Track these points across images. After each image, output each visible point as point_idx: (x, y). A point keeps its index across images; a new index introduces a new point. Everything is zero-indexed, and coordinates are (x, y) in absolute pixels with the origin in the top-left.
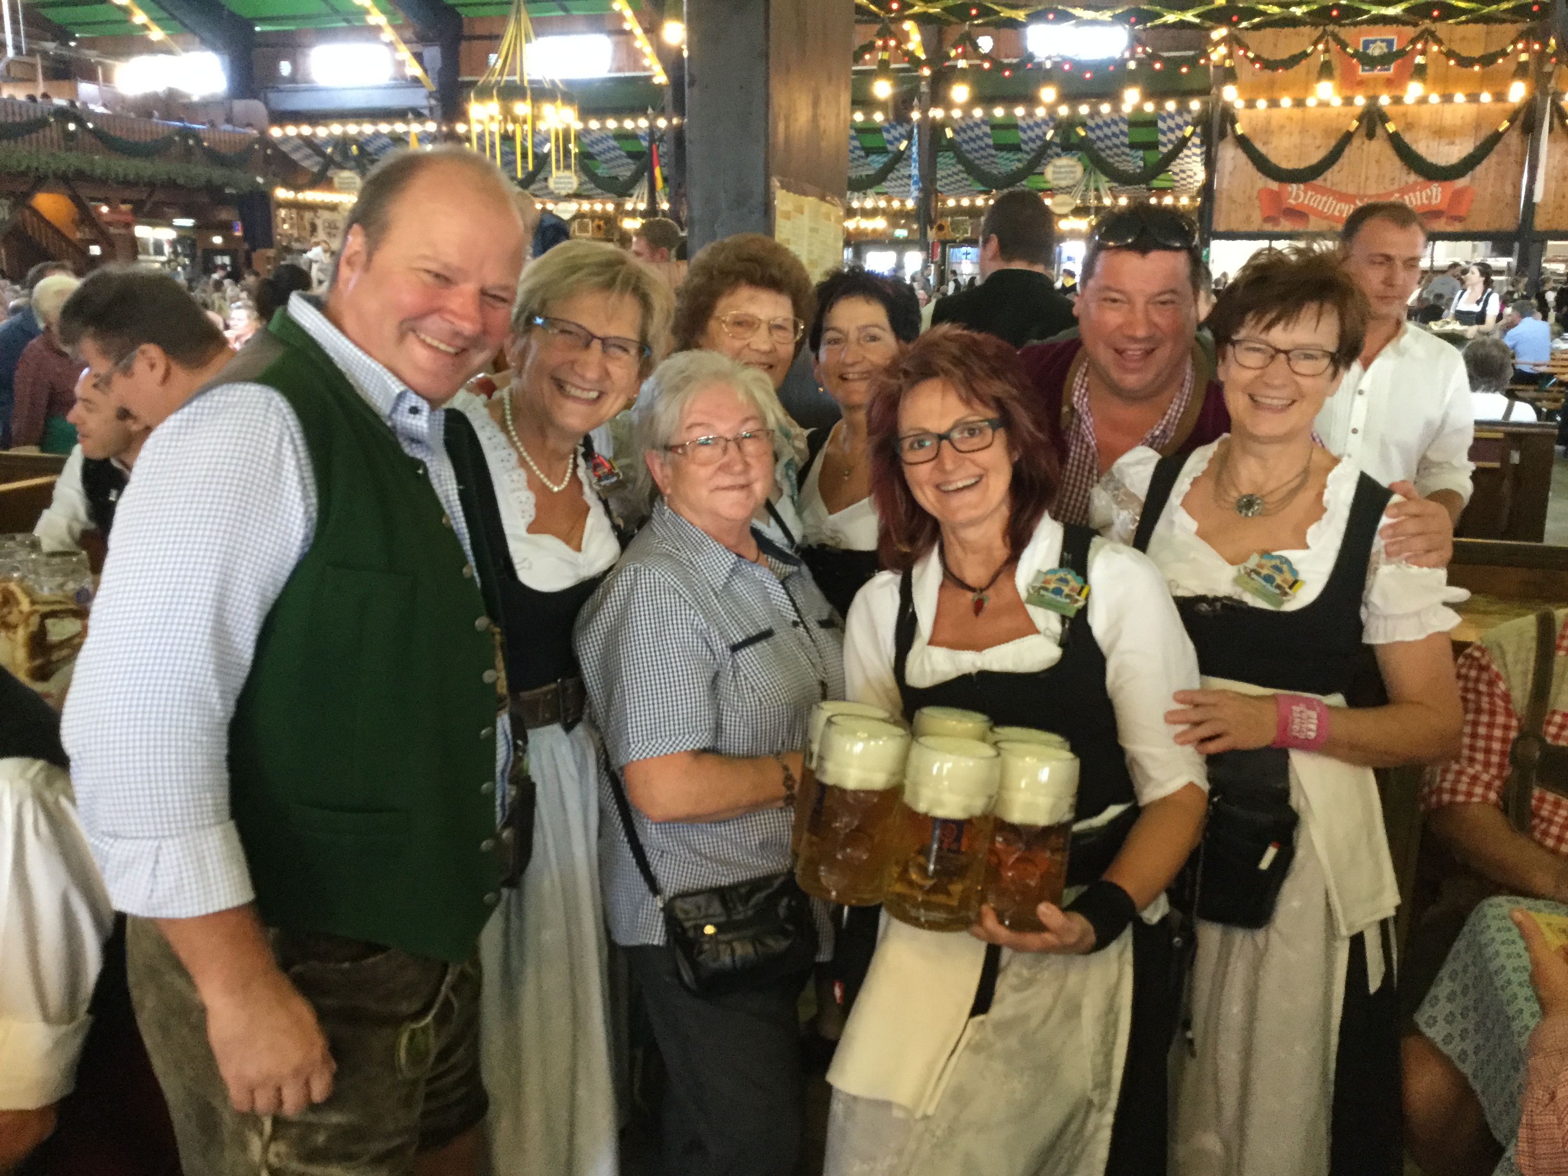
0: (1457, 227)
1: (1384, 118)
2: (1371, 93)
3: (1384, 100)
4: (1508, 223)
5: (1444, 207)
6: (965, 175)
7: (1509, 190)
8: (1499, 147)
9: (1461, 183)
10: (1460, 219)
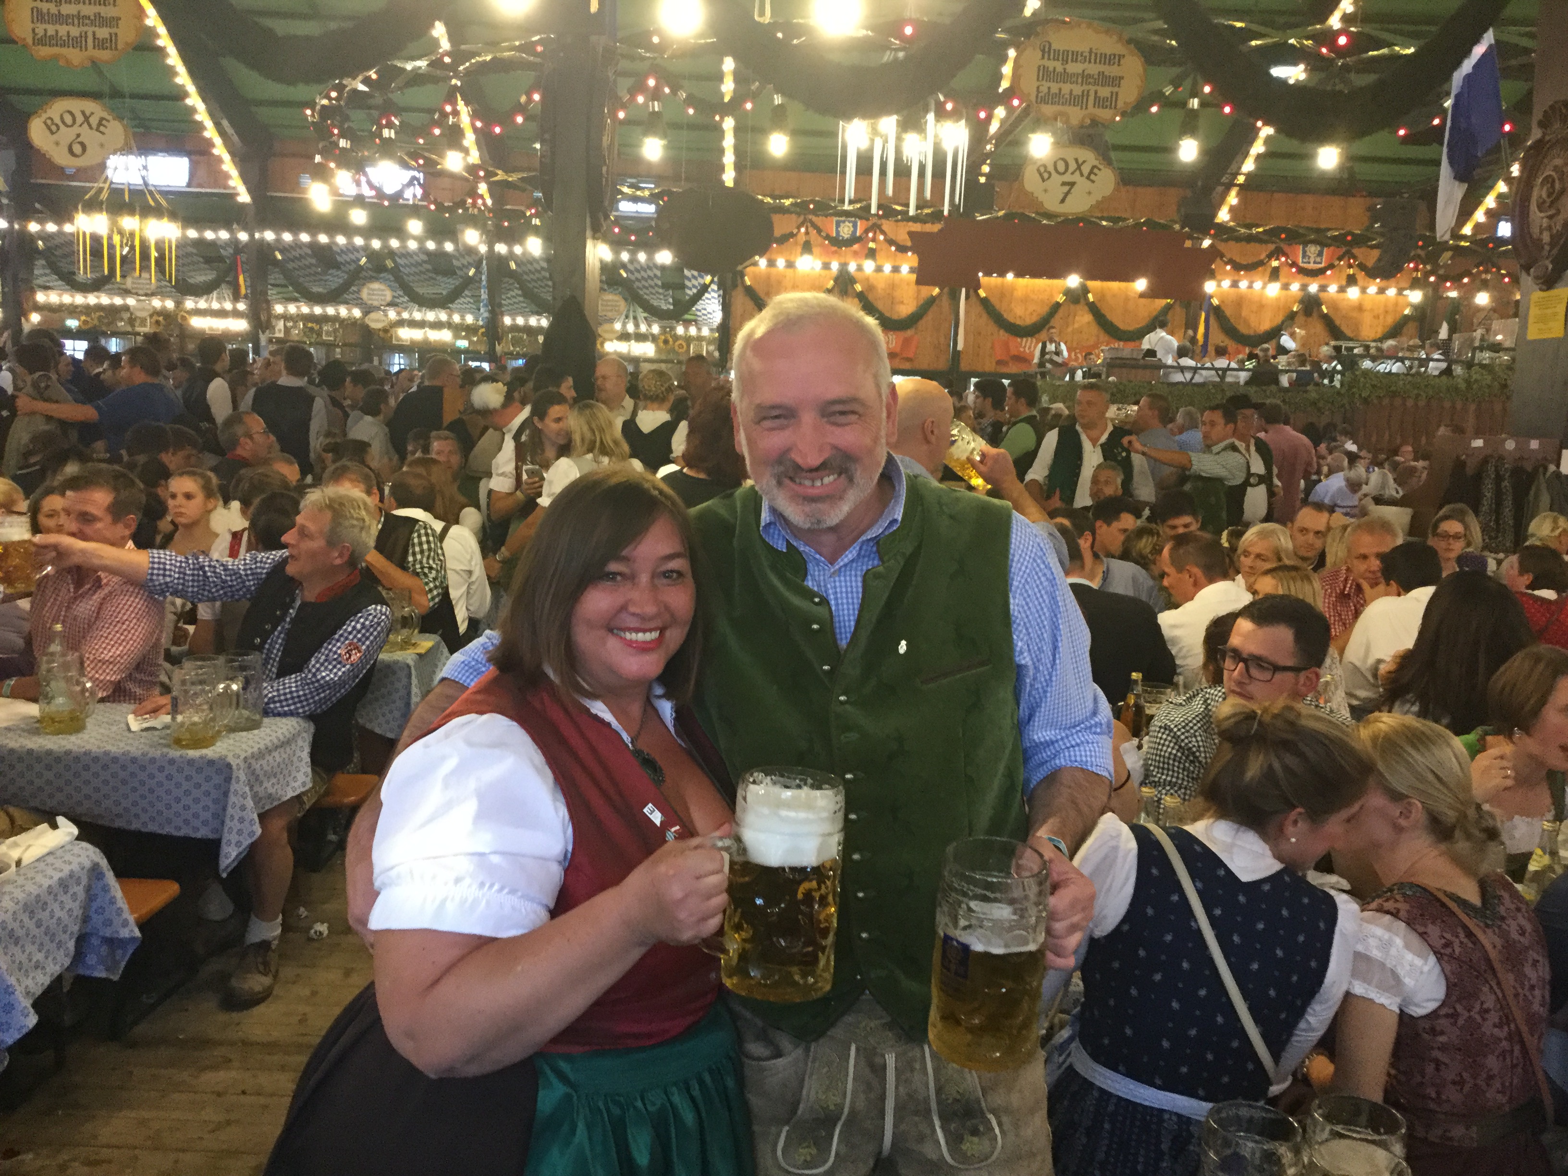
0: (907, 366)
1: (852, 280)
2: (843, 261)
3: (852, 267)
4: (942, 364)
5: (898, 350)
6: (521, 299)
7: (942, 340)
8: (934, 308)
9: (909, 333)
10: (909, 360)
